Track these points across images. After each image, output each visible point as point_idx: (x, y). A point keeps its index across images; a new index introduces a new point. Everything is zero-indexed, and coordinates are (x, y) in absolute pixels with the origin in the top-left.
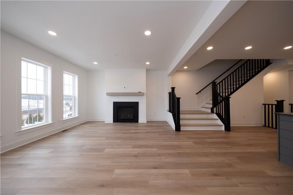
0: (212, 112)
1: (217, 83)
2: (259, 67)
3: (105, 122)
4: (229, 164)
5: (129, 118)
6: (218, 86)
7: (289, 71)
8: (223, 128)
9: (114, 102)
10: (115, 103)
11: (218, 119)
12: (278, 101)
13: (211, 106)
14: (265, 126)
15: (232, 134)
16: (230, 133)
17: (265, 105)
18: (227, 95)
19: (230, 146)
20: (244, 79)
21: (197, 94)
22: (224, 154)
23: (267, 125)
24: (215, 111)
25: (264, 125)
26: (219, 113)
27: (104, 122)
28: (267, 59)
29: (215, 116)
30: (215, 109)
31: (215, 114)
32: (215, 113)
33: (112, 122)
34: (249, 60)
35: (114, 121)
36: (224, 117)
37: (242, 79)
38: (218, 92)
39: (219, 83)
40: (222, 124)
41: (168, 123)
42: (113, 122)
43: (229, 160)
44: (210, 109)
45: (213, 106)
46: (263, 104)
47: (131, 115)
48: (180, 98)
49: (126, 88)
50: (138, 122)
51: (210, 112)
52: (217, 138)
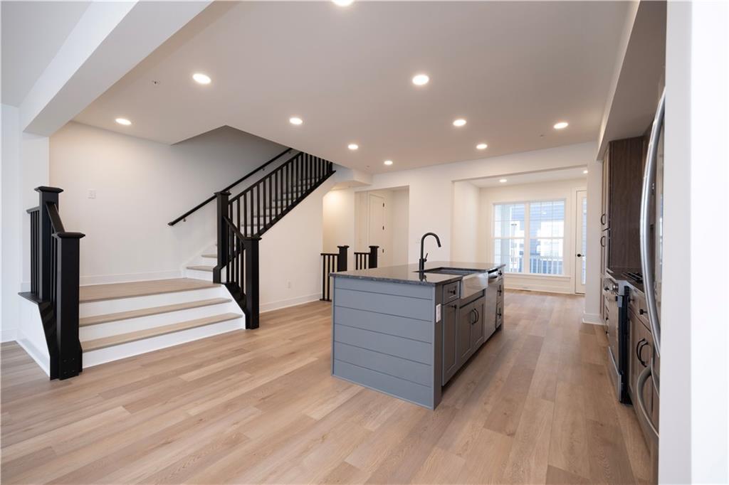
0: (217, 280)
1: (230, 198)
2: (317, 175)
4: (234, 437)
6: (235, 203)
7: (356, 193)
8: (241, 323)
11: (229, 301)
12: (340, 248)
13: (214, 263)
14: (324, 299)
15: (261, 333)
16: (256, 333)
17: (324, 255)
18: (255, 231)
19: (247, 375)
20: (292, 196)
21: (172, 224)
22: (229, 405)
23: (326, 297)
24: (224, 279)
25: (322, 298)
26: (235, 281)
28: (330, 160)
29: (223, 292)
30: (224, 271)
31: (224, 286)
32: (223, 284)
34: (301, 153)
36: (245, 292)
37: (287, 196)
38: (235, 223)
39: (237, 198)
40: (240, 311)
41: (22, 349)
43: (237, 423)
44: (210, 271)
45: (218, 263)
46: (322, 254)
48: (83, 236)
51: (212, 280)
52: (220, 359)
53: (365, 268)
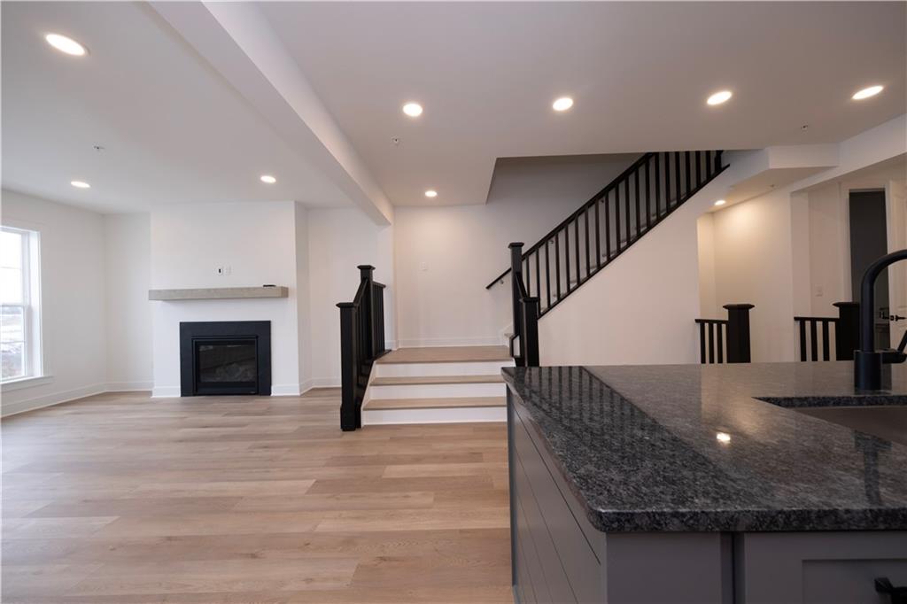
3: (153, 397)
5: (239, 380)
7: (794, 194)
9: (181, 323)
10: (185, 328)
12: (730, 308)
17: (701, 322)
21: (488, 287)
27: (150, 393)
31: (514, 360)
32: (514, 357)
33: (178, 395)
35: (185, 391)
39: (535, 249)
42: (182, 395)
46: (697, 321)
47: (246, 370)
49: (224, 271)
50: (268, 392)
53: (826, 357)
